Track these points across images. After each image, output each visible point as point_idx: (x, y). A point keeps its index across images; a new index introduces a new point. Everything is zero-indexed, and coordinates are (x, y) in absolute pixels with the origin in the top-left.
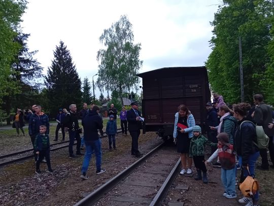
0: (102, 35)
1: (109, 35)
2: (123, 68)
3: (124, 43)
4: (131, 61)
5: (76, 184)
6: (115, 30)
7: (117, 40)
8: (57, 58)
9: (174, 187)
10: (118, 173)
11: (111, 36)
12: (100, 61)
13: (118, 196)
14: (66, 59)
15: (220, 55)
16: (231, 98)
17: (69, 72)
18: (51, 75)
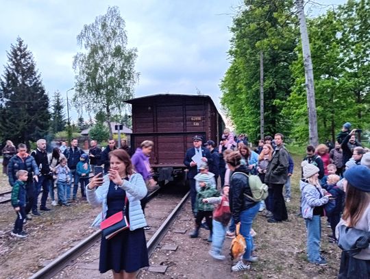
0: (82, 33)
1: (91, 34)
2: (111, 81)
3: (113, 47)
4: (123, 72)
5: (36, 250)
6: (100, 28)
7: (103, 42)
8: (14, 62)
9: (160, 248)
10: (92, 233)
11: (94, 34)
12: (78, 70)
13: (88, 262)
14: (26, 65)
15: (240, 72)
16: (250, 128)
17: (30, 83)
18: (4, 88)
